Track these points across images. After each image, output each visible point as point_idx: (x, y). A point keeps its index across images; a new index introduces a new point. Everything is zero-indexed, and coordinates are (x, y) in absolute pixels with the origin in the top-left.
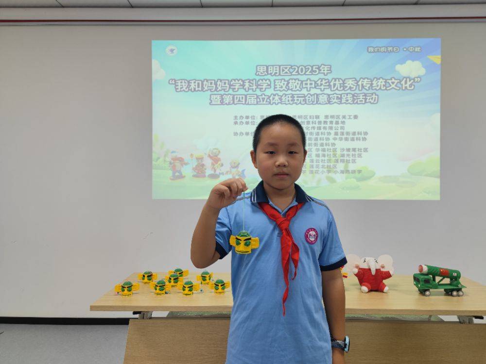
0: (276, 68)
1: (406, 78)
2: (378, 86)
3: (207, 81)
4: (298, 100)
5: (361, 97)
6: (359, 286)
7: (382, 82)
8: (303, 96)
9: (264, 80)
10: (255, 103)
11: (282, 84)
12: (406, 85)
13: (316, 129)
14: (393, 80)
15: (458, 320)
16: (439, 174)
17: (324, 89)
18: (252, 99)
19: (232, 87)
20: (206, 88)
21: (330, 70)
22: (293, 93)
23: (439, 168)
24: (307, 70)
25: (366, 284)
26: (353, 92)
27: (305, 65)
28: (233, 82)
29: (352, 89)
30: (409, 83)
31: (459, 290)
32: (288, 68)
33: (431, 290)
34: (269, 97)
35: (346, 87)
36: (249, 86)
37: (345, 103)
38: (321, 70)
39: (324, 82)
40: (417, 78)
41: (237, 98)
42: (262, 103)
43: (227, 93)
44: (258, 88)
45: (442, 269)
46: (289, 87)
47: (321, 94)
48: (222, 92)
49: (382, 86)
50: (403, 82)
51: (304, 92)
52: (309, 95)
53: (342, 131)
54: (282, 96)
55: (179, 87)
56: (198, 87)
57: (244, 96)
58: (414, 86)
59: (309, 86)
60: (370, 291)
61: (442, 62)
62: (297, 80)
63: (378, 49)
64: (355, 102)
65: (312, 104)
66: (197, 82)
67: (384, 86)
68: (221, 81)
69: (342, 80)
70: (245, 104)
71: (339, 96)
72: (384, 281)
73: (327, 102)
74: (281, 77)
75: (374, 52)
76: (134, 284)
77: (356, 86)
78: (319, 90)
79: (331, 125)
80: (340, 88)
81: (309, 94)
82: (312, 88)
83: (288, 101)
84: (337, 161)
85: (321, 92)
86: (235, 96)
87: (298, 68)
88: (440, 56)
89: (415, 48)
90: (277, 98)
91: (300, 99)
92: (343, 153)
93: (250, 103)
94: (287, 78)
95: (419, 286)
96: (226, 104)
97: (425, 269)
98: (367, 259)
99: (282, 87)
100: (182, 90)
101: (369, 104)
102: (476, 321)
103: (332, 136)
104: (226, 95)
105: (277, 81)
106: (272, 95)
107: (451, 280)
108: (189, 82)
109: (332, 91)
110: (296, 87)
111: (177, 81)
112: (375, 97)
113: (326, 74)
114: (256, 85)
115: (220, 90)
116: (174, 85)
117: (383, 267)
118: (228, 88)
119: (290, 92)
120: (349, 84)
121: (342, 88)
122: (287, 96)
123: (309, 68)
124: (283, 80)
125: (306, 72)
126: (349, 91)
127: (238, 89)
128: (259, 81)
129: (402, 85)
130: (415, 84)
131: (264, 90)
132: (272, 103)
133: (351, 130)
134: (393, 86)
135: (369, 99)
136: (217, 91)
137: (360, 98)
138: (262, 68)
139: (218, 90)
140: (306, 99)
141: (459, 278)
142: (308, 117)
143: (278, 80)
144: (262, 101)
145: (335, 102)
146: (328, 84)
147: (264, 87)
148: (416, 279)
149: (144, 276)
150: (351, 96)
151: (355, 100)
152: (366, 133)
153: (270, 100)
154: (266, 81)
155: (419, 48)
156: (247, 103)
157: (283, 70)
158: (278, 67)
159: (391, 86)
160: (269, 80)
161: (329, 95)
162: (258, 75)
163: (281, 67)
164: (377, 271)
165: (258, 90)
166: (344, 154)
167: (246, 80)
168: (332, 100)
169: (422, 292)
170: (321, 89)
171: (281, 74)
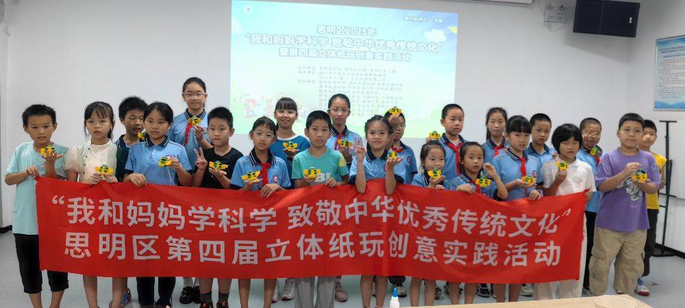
0: (333, 28)
1: (432, 43)
2: (411, 47)
3: (277, 36)
4: (350, 55)
7: (414, 45)
8: (354, 52)
9: (323, 38)
10: (316, 56)
12: (432, 49)
17: (371, 47)
18: (314, 53)
19: (297, 42)
20: (276, 42)
21: (376, 33)
22: (347, 49)
27: (357, 28)
28: (299, 37)
29: (392, 49)
30: (434, 47)
32: (343, 29)
34: (327, 51)
35: (387, 47)
36: (311, 42)
37: (386, 60)
38: (368, 32)
39: (371, 41)
41: (301, 51)
46: (343, 44)
47: (368, 51)
48: (289, 46)
49: (414, 48)
50: (430, 46)
51: (355, 49)
53: (383, 82)
54: (337, 52)
55: (254, 40)
56: (270, 40)
57: (306, 50)
58: (438, 50)
59: (359, 44)
61: (458, 31)
62: (350, 39)
63: (412, 19)
65: (361, 60)
66: (268, 36)
68: (288, 36)
69: (384, 41)
70: (307, 56)
71: (382, 54)
73: (372, 58)
74: (338, 36)
75: (409, 20)
77: (395, 46)
79: (375, 77)
82: (361, 46)
83: (342, 55)
87: (351, 29)
88: (457, 28)
89: (439, 19)
90: (333, 53)
93: (311, 56)
94: (342, 37)
96: (292, 56)
99: (337, 44)
100: (256, 42)
101: (404, 62)
103: (375, 86)
104: (292, 48)
106: (330, 50)
108: (262, 36)
109: (376, 49)
111: (252, 36)
112: (409, 57)
113: (372, 35)
114: (316, 41)
115: (287, 44)
116: (249, 39)
118: (294, 43)
119: (344, 48)
120: (390, 45)
121: (384, 48)
122: (341, 52)
124: (338, 39)
126: (389, 51)
127: (303, 44)
128: (319, 38)
129: (429, 48)
131: (323, 45)
132: (329, 57)
133: (390, 82)
135: (404, 58)
137: (397, 57)
138: (322, 28)
140: (356, 55)
142: (358, 70)
144: (321, 55)
145: (379, 59)
146: (373, 43)
150: (391, 54)
151: (394, 58)
153: (328, 54)
155: (442, 20)
159: (420, 48)
160: (328, 38)
161: (374, 53)
162: (319, 33)
163: (338, 28)
165: (318, 46)
167: (309, 37)
168: (376, 57)
170: (368, 47)
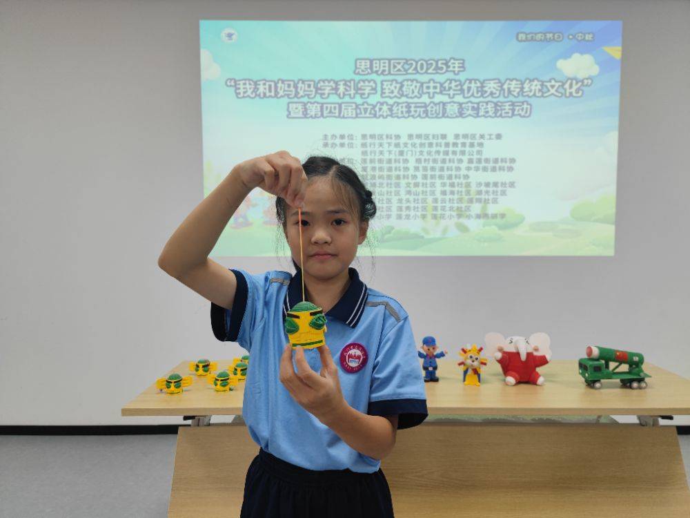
0: (384, 63)
1: (572, 79)
2: (531, 91)
3: (283, 81)
4: (416, 111)
5: (507, 107)
6: (502, 377)
7: (536, 85)
8: (423, 105)
9: (366, 82)
10: (354, 116)
11: (392, 88)
12: (571, 91)
13: (442, 154)
14: (553, 83)
15: (637, 422)
16: (613, 218)
17: (454, 95)
18: (350, 111)
19: (319, 92)
20: (281, 93)
21: (463, 67)
22: (410, 100)
23: (614, 210)
24: (429, 66)
25: (513, 373)
26: (495, 100)
27: (427, 59)
28: (322, 84)
29: (494, 96)
30: (575, 87)
31: (640, 380)
32: (402, 64)
33: (602, 381)
34: (374, 107)
35: (486, 92)
36: (344, 90)
37: (484, 116)
38: (449, 67)
39: (453, 84)
40: (587, 79)
41: (327, 108)
42: (363, 115)
43: (312, 101)
44: (357, 93)
45: (618, 351)
46: (402, 91)
47: (450, 103)
48: (305, 100)
49: (537, 91)
50: (567, 86)
51: (425, 99)
52: (432, 105)
53: (479, 157)
54: (392, 106)
55: (242, 91)
56: (270, 91)
57: (337, 106)
58: (583, 91)
59: (431, 90)
60: (519, 383)
61: (623, 56)
62: (415, 82)
63: (532, 36)
64: (498, 114)
65: (436, 117)
66: (267, 83)
67: (540, 90)
68: (303, 82)
69: (479, 81)
70: (339, 117)
71: (476, 106)
72: (538, 370)
73: (458, 114)
74: (392, 77)
75: (527, 40)
76: (183, 377)
77: (500, 91)
78: (447, 97)
79: (463, 149)
80: (477, 93)
81: (431, 102)
82: (436, 93)
83: (402, 112)
84: (471, 201)
85: (449, 100)
86: (325, 106)
87: (417, 62)
88: (620, 48)
89: (585, 34)
90: (385, 108)
91: (418, 109)
92: (479, 189)
93: (346, 116)
94: (400, 79)
95: (587, 375)
96: (311, 117)
97: (596, 352)
98: (515, 339)
99: (392, 92)
100: (245, 95)
101: (518, 117)
102: (662, 422)
103: (464, 165)
104: (311, 103)
105: (385, 83)
106: (379, 105)
107: (630, 366)
108: (256, 83)
109: (464, 97)
110: (413, 92)
111: (238, 83)
112: (527, 108)
113: (456, 72)
114: (354, 89)
115: (302, 96)
116: (233, 89)
117: (536, 350)
118: (314, 93)
119: (404, 99)
120: (490, 88)
121: (480, 94)
122: (400, 105)
123: (432, 64)
124: (394, 82)
125: (428, 69)
126: (490, 99)
127: (329, 94)
128: (359, 82)
129: (565, 90)
130: (585, 89)
131: (366, 96)
132: (378, 116)
133: (492, 156)
134: (553, 91)
135: (519, 110)
136: (298, 98)
137: (505, 109)
138: (363, 64)
139: (299, 96)
140: (427, 110)
141: (642, 363)
142: (431, 137)
143: (388, 81)
144: (363, 112)
145: (470, 115)
146: (459, 87)
147: (367, 92)
148: (583, 366)
149: (198, 366)
150: (493, 105)
151: (498, 111)
152: (513, 161)
153: (376, 111)
154: (369, 82)
155: (591, 36)
156: (342, 115)
157: (395, 67)
158: (387, 61)
159: (549, 91)
160: (375, 82)
161: (460, 104)
162: (358, 74)
163: (392, 62)
164: (529, 355)
165: (358, 97)
166: (481, 191)
167: (340, 81)
168: (465, 111)
169: (591, 384)
170: (449, 95)
171: (392, 72)
